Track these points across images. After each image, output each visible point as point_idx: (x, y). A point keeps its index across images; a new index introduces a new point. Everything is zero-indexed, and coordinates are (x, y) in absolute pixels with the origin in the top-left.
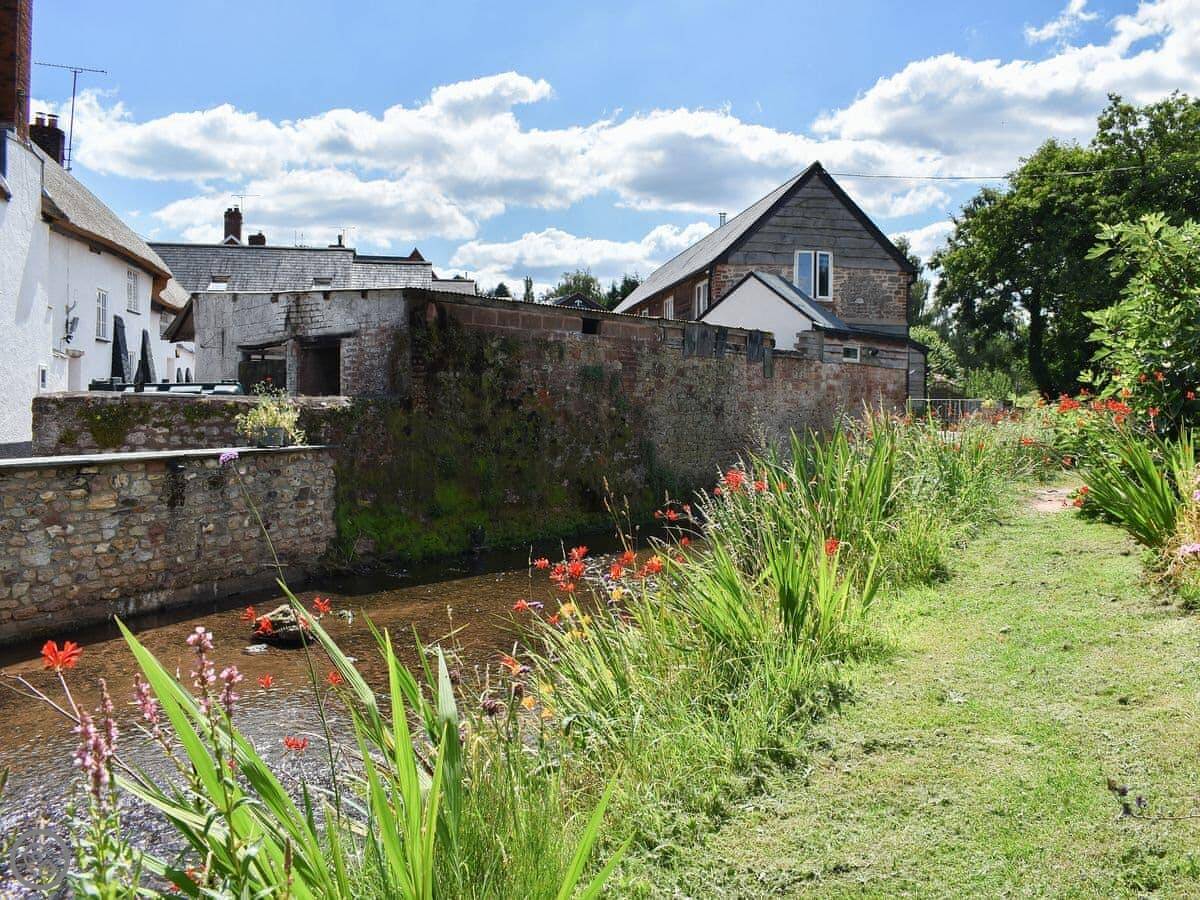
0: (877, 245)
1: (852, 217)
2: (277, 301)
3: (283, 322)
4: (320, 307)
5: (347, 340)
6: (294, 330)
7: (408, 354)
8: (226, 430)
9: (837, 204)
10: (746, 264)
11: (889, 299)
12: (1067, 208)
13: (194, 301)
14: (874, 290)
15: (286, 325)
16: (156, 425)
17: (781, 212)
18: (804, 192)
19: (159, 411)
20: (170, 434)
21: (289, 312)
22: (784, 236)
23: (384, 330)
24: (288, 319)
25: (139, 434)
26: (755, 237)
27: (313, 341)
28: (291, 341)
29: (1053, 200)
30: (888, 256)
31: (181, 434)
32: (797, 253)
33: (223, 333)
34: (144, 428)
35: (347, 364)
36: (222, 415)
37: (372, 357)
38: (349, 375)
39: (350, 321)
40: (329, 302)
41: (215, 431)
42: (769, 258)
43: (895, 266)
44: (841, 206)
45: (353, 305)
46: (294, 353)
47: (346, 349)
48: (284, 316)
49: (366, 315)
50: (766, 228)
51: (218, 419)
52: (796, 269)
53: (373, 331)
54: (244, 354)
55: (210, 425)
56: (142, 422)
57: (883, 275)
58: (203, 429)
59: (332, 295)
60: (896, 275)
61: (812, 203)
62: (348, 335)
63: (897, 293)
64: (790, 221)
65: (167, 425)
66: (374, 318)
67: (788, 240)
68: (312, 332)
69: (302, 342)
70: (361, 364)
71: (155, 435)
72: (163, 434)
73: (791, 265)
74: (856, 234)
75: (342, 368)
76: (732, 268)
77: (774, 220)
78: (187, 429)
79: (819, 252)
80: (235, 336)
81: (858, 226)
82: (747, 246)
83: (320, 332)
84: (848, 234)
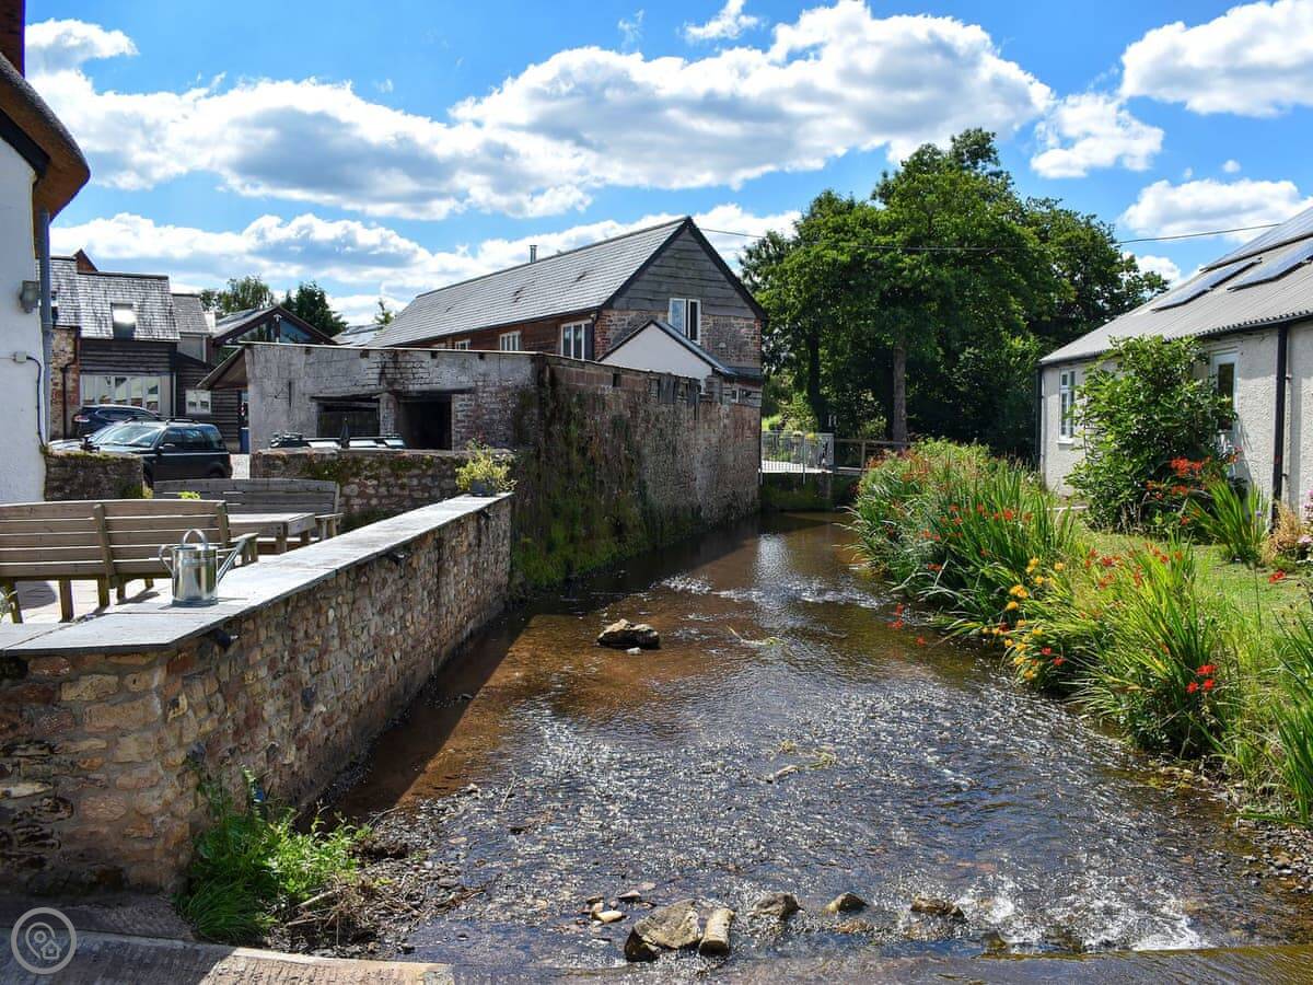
0: (737, 295)
1: (717, 269)
2: (367, 357)
3: (377, 376)
4: (424, 365)
5: (460, 396)
6: (390, 384)
7: (536, 411)
8: (424, 481)
9: (704, 256)
10: (628, 309)
11: (746, 343)
12: (874, 264)
13: (247, 351)
14: (734, 336)
15: (380, 379)
16: (367, 478)
17: (657, 262)
18: (677, 244)
19: (370, 465)
20: (378, 485)
21: (384, 368)
22: (660, 283)
23: (506, 389)
24: (382, 374)
25: (353, 486)
26: (636, 285)
27: (415, 394)
28: (386, 395)
29: (862, 255)
30: (746, 305)
31: (387, 484)
32: (671, 299)
33: (290, 384)
34: (357, 481)
35: (460, 416)
36: (420, 468)
37: (492, 411)
38: (463, 427)
39: (464, 379)
40: (435, 361)
41: (415, 482)
42: (647, 305)
43: (751, 314)
44: (707, 258)
45: (467, 365)
46: (391, 405)
47: (458, 405)
48: (378, 371)
49: (484, 375)
50: (646, 277)
51: (416, 472)
52: (670, 314)
53: (493, 389)
54: (319, 405)
55: (411, 477)
56: (356, 475)
57: (740, 321)
58: (405, 480)
59: (439, 355)
60: (752, 322)
61: (684, 255)
62: (462, 392)
63: (753, 338)
64: (666, 271)
65: (376, 477)
66: (494, 377)
67: (664, 288)
68: (414, 387)
69: (400, 396)
70: (478, 418)
71: (366, 486)
72: (374, 486)
73: (667, 311)
74: (720, 285)
75: (453, 421)
76: (616, 313)
77: (652, 269)
78: (392, 480)
79: (690, 300)
80: (306, 385)
81: (722, 277)
82: (629, 293)
83: (425, 387)
84: (713, 284)
